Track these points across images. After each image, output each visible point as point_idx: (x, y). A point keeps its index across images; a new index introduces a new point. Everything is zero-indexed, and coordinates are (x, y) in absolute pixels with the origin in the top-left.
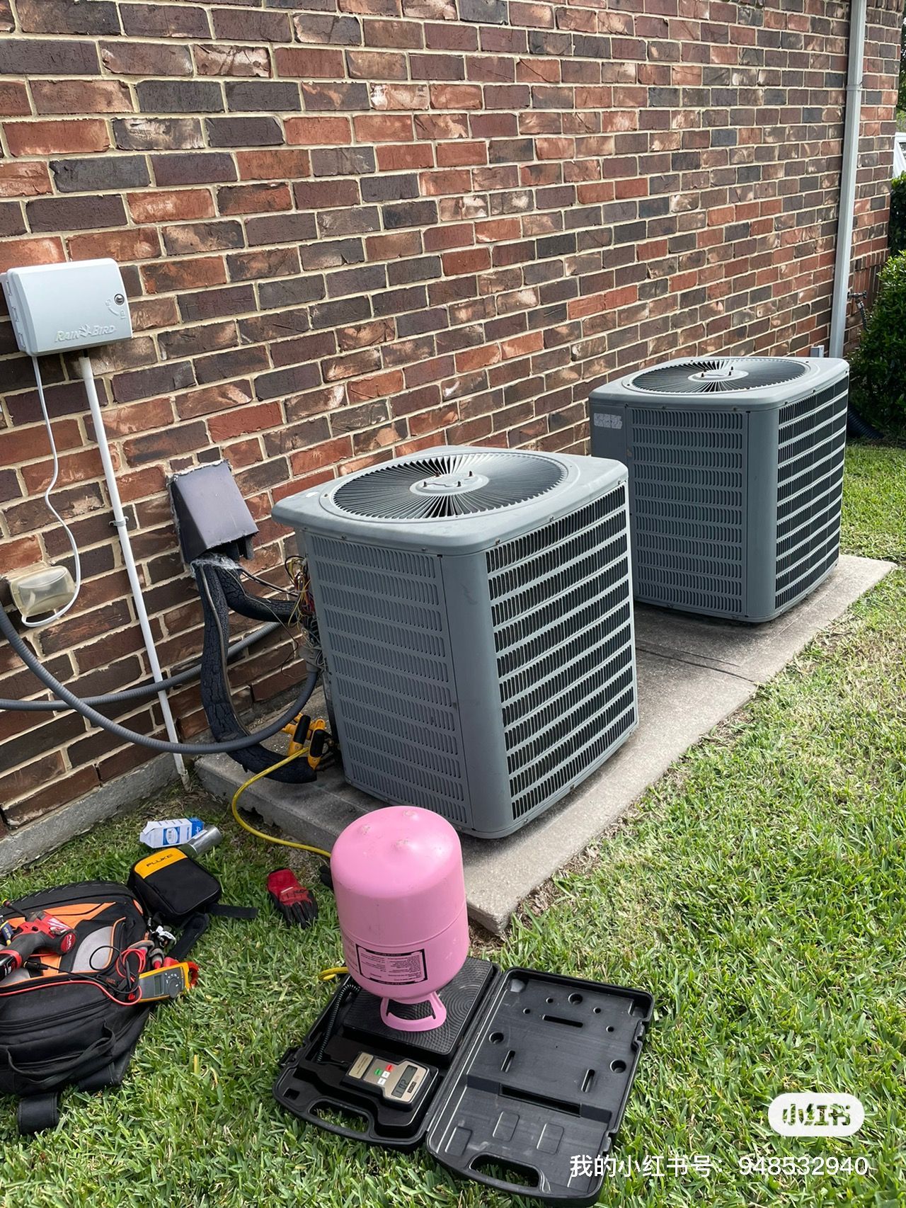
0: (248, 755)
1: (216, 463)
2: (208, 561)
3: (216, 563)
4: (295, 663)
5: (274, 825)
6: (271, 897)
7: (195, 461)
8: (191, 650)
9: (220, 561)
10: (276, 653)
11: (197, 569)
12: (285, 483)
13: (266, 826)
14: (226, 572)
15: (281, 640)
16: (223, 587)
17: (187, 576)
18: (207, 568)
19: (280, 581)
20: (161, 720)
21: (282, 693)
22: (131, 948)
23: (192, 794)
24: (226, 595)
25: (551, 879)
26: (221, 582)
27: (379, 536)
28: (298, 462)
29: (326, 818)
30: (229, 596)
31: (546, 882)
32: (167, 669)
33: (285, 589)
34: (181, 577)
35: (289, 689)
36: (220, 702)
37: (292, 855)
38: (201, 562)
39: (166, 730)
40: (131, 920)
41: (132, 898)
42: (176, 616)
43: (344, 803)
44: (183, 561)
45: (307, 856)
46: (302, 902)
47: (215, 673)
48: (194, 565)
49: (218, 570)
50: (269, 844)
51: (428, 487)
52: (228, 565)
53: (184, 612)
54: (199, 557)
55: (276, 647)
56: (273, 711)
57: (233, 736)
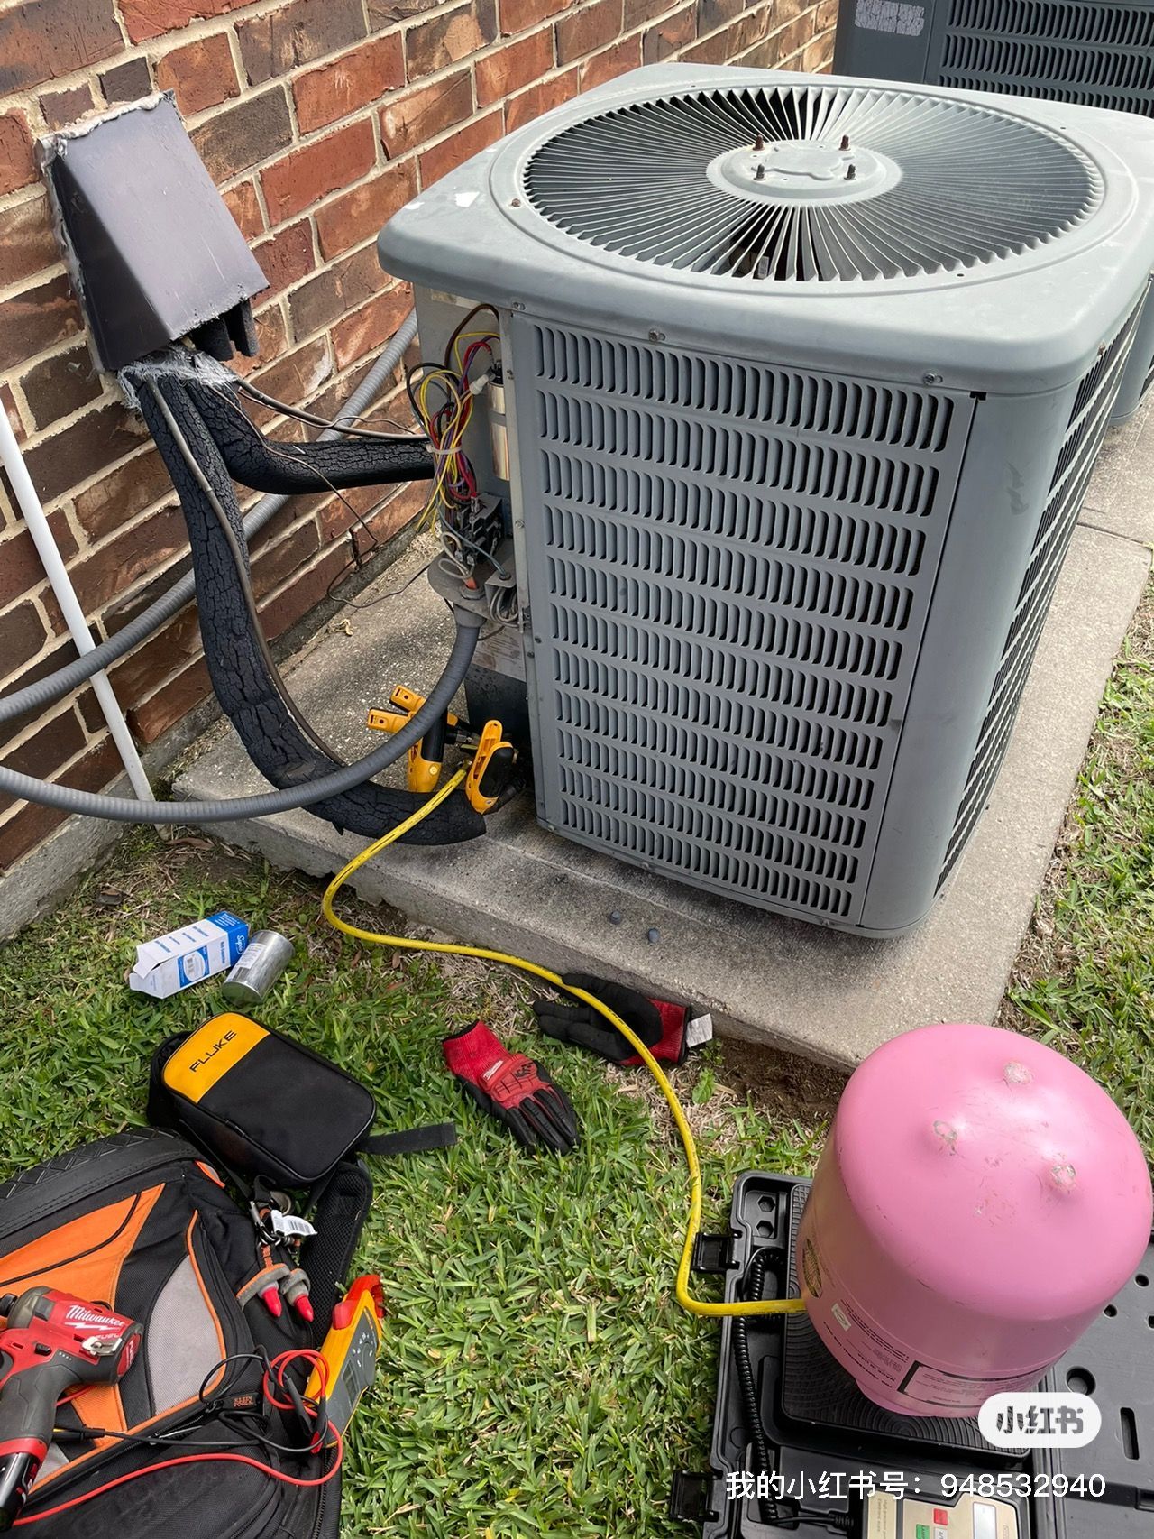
0: (348, 805)
1: (149, 101)
2: (166, 368)
3: (186, 372)
4: (321, 557)
5: (384, 902)
6: (462, 1085)
7: (97, 98)
8: (137, 568)
9: (193, 364)
10: (290, 545)
11: (142, 387)
12: (283, 154)
13: (366, 906)
14: (212, 394)
15: (296, 517)
16: (210, 429)
17: (109, 401)
18: (167, 383)
19: (286, 392)
20: (97, 718)
21: (300, 621)
22: (245, 1293)
23: (179, 845)
24: (222, 448)
25: (1007, 997)
26: (204, 417)
27: (778, 335)
28: (308, 100)
29: (516, 901)
30: (230, 451)
31: (1002, 1007)
32: (96, 617)
33: (297, 408)
34: (98, 405)
35: (313, 610)
36: (262, 698)
37: (449, 970)
38: (150, 371)
39: (110, 739)
40: (211, 1214)
41: (194, 1160)
42: (99, 498)
43: (535, 863)
44: (98, 365)
45: (481, 969)
46: (536, 1094)
47: (238, 637)
48: (131, 377)
49: (193, 390)
50: (389, 948)
51: (769, 178)
52: (212, 374)
53: (114, 487)
54: (142, 360)
55: (287, 533)
56: (288, 655)
57: (307, 769)
